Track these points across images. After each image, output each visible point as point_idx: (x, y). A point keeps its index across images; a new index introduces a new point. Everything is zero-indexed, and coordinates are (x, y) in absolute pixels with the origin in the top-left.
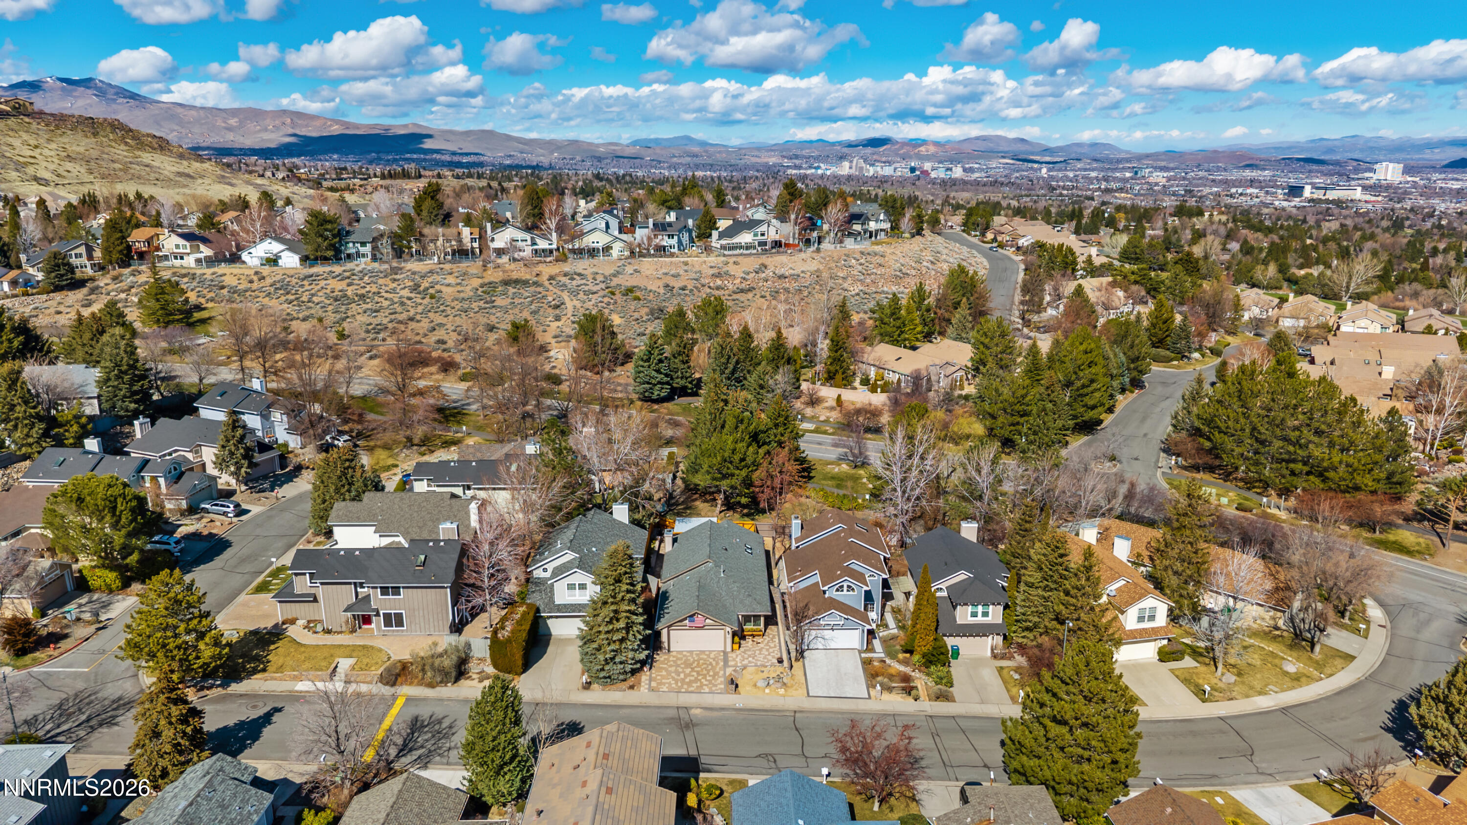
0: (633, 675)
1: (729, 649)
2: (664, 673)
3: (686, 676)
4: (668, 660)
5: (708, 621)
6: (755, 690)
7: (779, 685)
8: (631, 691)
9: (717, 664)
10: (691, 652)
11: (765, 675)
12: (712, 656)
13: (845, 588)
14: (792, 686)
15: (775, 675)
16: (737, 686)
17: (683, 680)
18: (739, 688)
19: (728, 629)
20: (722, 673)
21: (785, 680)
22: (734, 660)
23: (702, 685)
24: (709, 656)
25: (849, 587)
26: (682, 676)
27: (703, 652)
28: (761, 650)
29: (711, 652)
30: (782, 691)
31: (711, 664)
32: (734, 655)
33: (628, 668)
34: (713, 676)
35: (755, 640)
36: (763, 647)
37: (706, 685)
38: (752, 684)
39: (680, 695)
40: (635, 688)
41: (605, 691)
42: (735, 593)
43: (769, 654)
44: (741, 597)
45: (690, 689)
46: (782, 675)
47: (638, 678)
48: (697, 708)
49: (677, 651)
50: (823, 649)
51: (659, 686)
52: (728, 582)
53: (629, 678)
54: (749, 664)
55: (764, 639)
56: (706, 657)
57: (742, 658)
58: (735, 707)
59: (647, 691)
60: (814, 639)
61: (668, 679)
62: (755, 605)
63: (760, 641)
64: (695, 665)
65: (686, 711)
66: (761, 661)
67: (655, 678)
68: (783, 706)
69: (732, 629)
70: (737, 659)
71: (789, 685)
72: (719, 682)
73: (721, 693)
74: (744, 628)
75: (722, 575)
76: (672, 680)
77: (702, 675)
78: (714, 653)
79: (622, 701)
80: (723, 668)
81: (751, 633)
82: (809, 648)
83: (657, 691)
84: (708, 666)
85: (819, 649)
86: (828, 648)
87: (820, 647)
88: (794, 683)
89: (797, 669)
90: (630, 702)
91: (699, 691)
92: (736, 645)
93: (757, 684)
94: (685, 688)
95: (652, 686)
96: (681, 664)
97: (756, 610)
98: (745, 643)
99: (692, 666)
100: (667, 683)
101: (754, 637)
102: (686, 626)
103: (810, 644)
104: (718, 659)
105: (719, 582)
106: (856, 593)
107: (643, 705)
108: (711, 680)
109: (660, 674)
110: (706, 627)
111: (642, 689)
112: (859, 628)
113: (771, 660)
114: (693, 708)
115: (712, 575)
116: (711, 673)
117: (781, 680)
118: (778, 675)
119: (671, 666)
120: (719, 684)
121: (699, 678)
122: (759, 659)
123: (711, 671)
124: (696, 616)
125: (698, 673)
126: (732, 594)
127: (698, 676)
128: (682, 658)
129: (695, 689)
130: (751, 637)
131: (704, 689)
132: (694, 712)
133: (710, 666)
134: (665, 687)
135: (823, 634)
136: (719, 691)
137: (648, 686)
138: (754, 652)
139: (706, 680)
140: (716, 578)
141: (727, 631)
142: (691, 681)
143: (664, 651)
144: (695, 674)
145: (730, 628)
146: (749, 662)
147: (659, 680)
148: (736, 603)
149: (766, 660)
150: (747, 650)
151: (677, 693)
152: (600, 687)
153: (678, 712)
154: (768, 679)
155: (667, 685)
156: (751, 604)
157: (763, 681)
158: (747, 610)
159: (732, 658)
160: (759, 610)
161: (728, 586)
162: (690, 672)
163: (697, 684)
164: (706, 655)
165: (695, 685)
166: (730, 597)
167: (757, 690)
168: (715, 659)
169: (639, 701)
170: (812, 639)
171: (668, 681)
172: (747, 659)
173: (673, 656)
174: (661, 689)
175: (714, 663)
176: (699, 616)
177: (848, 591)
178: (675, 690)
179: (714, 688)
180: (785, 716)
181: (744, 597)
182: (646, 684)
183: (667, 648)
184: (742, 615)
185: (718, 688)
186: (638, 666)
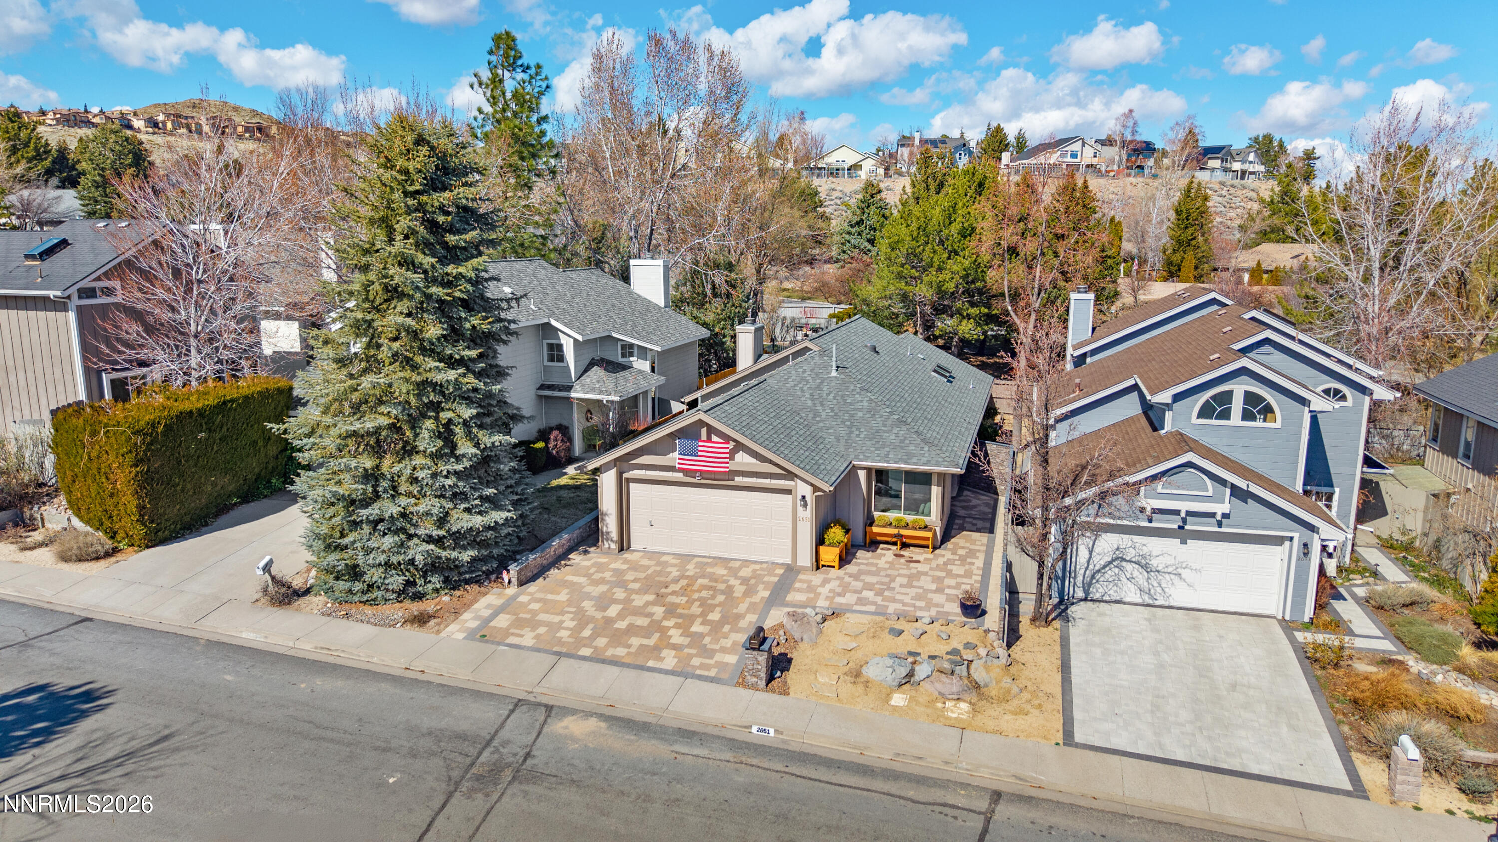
0: (451, 585)
1: (806, 559)
3: (627, 612)
4: (601, 568)
5: (742, 458)
6: (847, 688)
7: (953, 685)
8: (414, 633)
9: (750, 592)
10: (686, 558)
11: (904, 644)
12: (745, 572)
13: (1237, 405)
14: (1005, 698)
15: (942, 649)
16: (783, 664)
17: (609, 621)
18: (793, 675)
19: (804, 489)
20: (750, 619)
21: (979, 673)
23: (657, 649)
25: (1251, 399)
26: (613, 611)
27: (724, 561)
28: (914, 577)
29: (746, 562)
30: (960, 710)
31: (729, 591)
32: (817, 578)
33: (419, 551)
35: (906, 552)
36: (926, 574)
37: (674, 647)
38: (846, 669)
39: (565, 663)
40: (433, 623)
41: (326, 619)
42: (860, 414)
43: (940, 591)
44: (877, 423)
45: (609, 653)
46: (968, 655)
47: (468, 597)
48: (588, 714)
49: (649, 549)
50: (1140, 601)
51: (512, 631)
52: (847, 388)
53: (430, 587)
54: (856, 608)
55: (936, 557)
56: (725, 572)
57: (839, 590)
58: (741, 736)
59: (461, 636)
60: (1110, 563)
61: (562, 613)
62: (917, 446)
63: (921, 558)
64: (673, 588)
65: (542, 718)
66: (904, 604)
67: (524, 605)
68: (946, 763)
69: (816, 488)
70: (820, 590)
71: (993, 693)
72: (727, 643)
73: (712, 680)
74: (876, 514)
75: (834, 374)
76: (572, 620)
77: (680, 616)
78: (758, 567)
79: (351, 654)
80: (762, 606)
81: (894, 531)
82: (1086, 592)
83: (493, 643)
84: (713, 597)
85: (1127, 600)
86: (1161, 602)
87: (1133, 596)
88: (1015, 690)
89: (1036, 649)
90: (375, 660)
91: (639, 662)
92: (830, 554)
93: (864, 670)
94: (596, 648)
95: (492, 624)
96: (635, 581)
97: (914, 460)
98: (870, 554)
99: (663, 591)
100: (548, 624)
101: (905, 545)
102: (671, 468)
103: (1093, 577)
104: (753, 582)
105: (819, 387)
106: (1278, 425)
107: (409, 674)
108: (702, 636)
109: (550, 597)
110: (737, 479)
111: (453, 627)
112: (1291, 539)
113: (937, 605)
114: (573, 712)
115: (805, 372)
116: (715, 616)
117: (961, 670)
118: (955, 652)
119: (602, 581)
120: (723, 650)
121: (666, 623)
122: (898, 597)
123: (718, 609)
124: (704, 436)
125: (671, 611)
126: (852, 416)
127: (664, 618)
128: (648, 567)
129: (629, 654)
130: (895, 543)
131: (662, 659)
132: (566, 728)
133: (720, 598)
134: (532, 635)
135: (1145, 550)
136: (712, 673)
137: (474, 624)
138: (887, 580)
139: (686, 633)
140: (814, 380)
141: (800, 497)
142: (632, 630)
143: (606, 546)
144: (659, 611)
145: (812, 485)
146: (861, 601)
147: (530, 611)
148: (858, 436)
149: (922, 604)
150: (869, 573)
151: (552, 659)
152: (329, 605)
153: (509, 716)
154: (910, 660)
155: (542, 630)
156: (902, 441)
157: (890, 662)
158: (887, 455)
159: (805, 586)
160: (924, 459)
161: (843, 397)
162: (648, 604)
163: (645, 642)
164: (730, 569)
165: (635, 642)
166: (843, 422)
167: (860, 688)
168: (745, 581)
169: (404, 663)
170: (1102, 563)
171: (557, 619)
172: (856, 596)
173: (626, 561)
174: (512, 640)
175: (739, 590)
176: (714, 438)
177: (1247, 415)
178: (555, 649)
179: (696, 662)
180: (945, 805)
181: (885, 425)
182: (476, 618)
183: (616, 536)
184: (868, 469)
185: (712, 662)
186: (470, 555)
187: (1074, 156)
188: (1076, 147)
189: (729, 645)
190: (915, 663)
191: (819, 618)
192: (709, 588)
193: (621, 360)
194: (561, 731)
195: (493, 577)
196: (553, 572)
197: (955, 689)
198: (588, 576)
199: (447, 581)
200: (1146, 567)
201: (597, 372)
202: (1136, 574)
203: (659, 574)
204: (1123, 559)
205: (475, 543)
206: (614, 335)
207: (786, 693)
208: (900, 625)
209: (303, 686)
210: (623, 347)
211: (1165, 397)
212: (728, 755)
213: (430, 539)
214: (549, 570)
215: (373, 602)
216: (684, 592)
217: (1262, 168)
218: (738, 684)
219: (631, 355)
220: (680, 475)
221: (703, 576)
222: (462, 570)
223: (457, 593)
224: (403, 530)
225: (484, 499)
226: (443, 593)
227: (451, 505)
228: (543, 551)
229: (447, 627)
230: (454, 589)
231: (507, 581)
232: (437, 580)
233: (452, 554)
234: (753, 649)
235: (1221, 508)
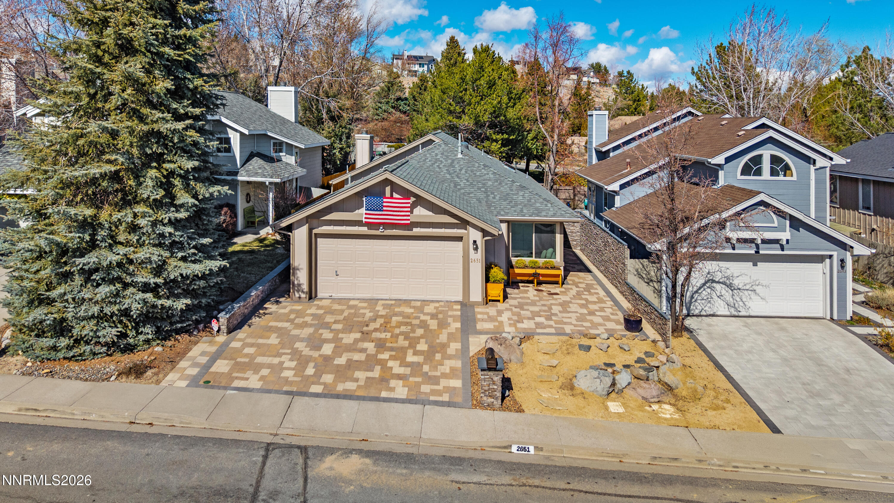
0: (163, 335)
1: (476, 295)
2: (274, 340)
3: (339, 349)
4: (299, 314)
5: (421, 212)
6: (569, 401)
7: (651, 390)
8: (132, 385)
9: (443, 325)
10: (372, 302)
11: (597, 357)
13: (767, 165)
14: (696, 397)
15: (630, 359)
16: (507, 384)
17: (327, 359)
18: (517, 393)
19: (475, 235)
20: (454, 347)
21: (669, 379)
22: (491, 319)
23: (384, 380)
24: (421, 310)
25: (775, 160)
26: (327, 349)
27: (407, 302)
28: (564, 305)
29: (425, 302)
31: (424, 325)
32: (491, 310)
34: (429, 356)
35: (543, 287)
36: (571, 302)
37: (399, 377)
38: (559, 383)
39: (300, 401)
40: (149, 373)
41: (27, 378)
42: (490, 183)
43: (592, 313)
44: (505, 189)
45: (340, 387)
46: (654, 362)
47: (180, 347)
48: (348, 452)
49: (334, 295)
50: (728, 313)
51: (235, 375)
52: (473, 166)
53: (142, 337)
54: (539, 331)
55: (567, 289)
56: (412, 310)
57: (515, 318)
58: (504, 457)
59: (183, 384)
60: (704, 284)
61: (279, 355)
62: (541, 203)
63: (557, 290)
64: (377, 325)
65: (301, 461)
66: (575, 326)
67: (238, 351)
68: (700, 461)
69: (485, 234)
70: (499, 319)
71: (684, 393)
72: (446, 368)
73: (448, 404)
74: (514, 260)
75: (460, 156)
76: (291, 360)
77: (392, 349)
78: (437, 305)
79: (64, 412)
80: (459, 335)
81: (532, 271)
82: (688, 309)
83: (219, 388)
84: (413, 331)
85: (719, 313)
86: (743, 313)
87: (723, 310)
88: (700, 389)
89: (689, 354)
90: (93, 417)
91: (373, 393)
92: (496, 290)
93: (575, 382)
94: (325, 384)
95: (213, 369)
96: (335, 322)
97: (544, 213)
98: (516, 291)
99: (365, 329)
100: (269, 366)
101: (540, 283)
102: (359, 223)
103: (692, 297)
104: (440, 316)
105: (452, 165)
106: (794, 178)
107: (134, 428)
108: (419, 365)
109: (261, 341)
110: (415, 230)
111: (171, 376)
112: (832, 256)
113: (600, 325)
114: (332, 451)
115: (437, 155)
116: (422, 346)
117: (653, 375)
118: (639, 360)
119: (305, 325)
120: (445, 376)
121: (381, 356)
122: (565, 320)
123: (422, 341)
124: (388, 194)
125: (381, 345)
127: (378, 352)
128: (343, 311)
129: (359, 387)
130: (531, 282)
131: (393, 389)
132: (331, 469)
133: (420, 332)
134: (257, 377)
135: (729, 273)
136: (446, 398)
137: (194, 371)
138: (546, 308)
139: (404, 364)
140: (446, 161)
141: (471, 242)
142: (351, 365)
143: (297, 295)
144: (370, 346)
145: (483, 230)
146: (538, 325)
147: (247, 355)
148: (494, 198)
149: (588, 324)
150: (527, 304)
151: (287, 398)
152: (29, 364)
153: (264, 463)
154: (610, 370)
155: (265, 372)
156: (529, 201)
157: (595, 373)
158: (522, 211)
159: (486, 317)
160: (551, 213)
161: (472, 171)
162: (356, 341)
163: (370, 374)
164: (414, 307)
165: (361, 375)
166: (479, 189)
167: (579, 401)
168: (433, 316)
169: (127, 416)
170: (698, 285)
171: (276, 361)
172: (532, 322)
173: (319, 307)
174: (237, 384)
175: (433, 324)
176: (395, 195)
177: (774, 172)
178: (285, 389)
179: (426, 388)
181: (512, 190)
182: (195, 365)
183: (305, 287)
184: (508, 222)
185: (440, 387)
186: (181, 304)
189: (448, 371)
190: (613, 373)
191: (517, 340)
192: (406, 324)
193: (273, 155)
194: (328, 473)
195: (201, 326)
196: (255, 320)
197: (655, 393)
198: (292, 321)
199: (159, 332)
200: (730, 286)
201: (256, 162)
202: (723, 292)
203: (355, 315)
204: (713, 281)
205: (187, 293)
206: (269, 134)
207: (520, 410)
208: (585, 342)
210: (275, 144)
211: (719, 160)
212: (506, 479)
213: (146, 288)
214: (250, 318)
215: (79, 358)
216: (385, 327)
217: (598, 81)
218: (475, 406)
219: (281, 151)
220: (365, 229)
221: (396, 315)
222: (174, 320)
223: (169, 343)
224: (119, 279)
225: (201, 248)
226: (155, 343)
227: (167, 254)
228: (245, 300)
229: (165, 376)
230: (165, 339)
231: (216, 328)
232: (148, 330)
233: (168, 303)
234: (490, 369)
235: (785, 236)
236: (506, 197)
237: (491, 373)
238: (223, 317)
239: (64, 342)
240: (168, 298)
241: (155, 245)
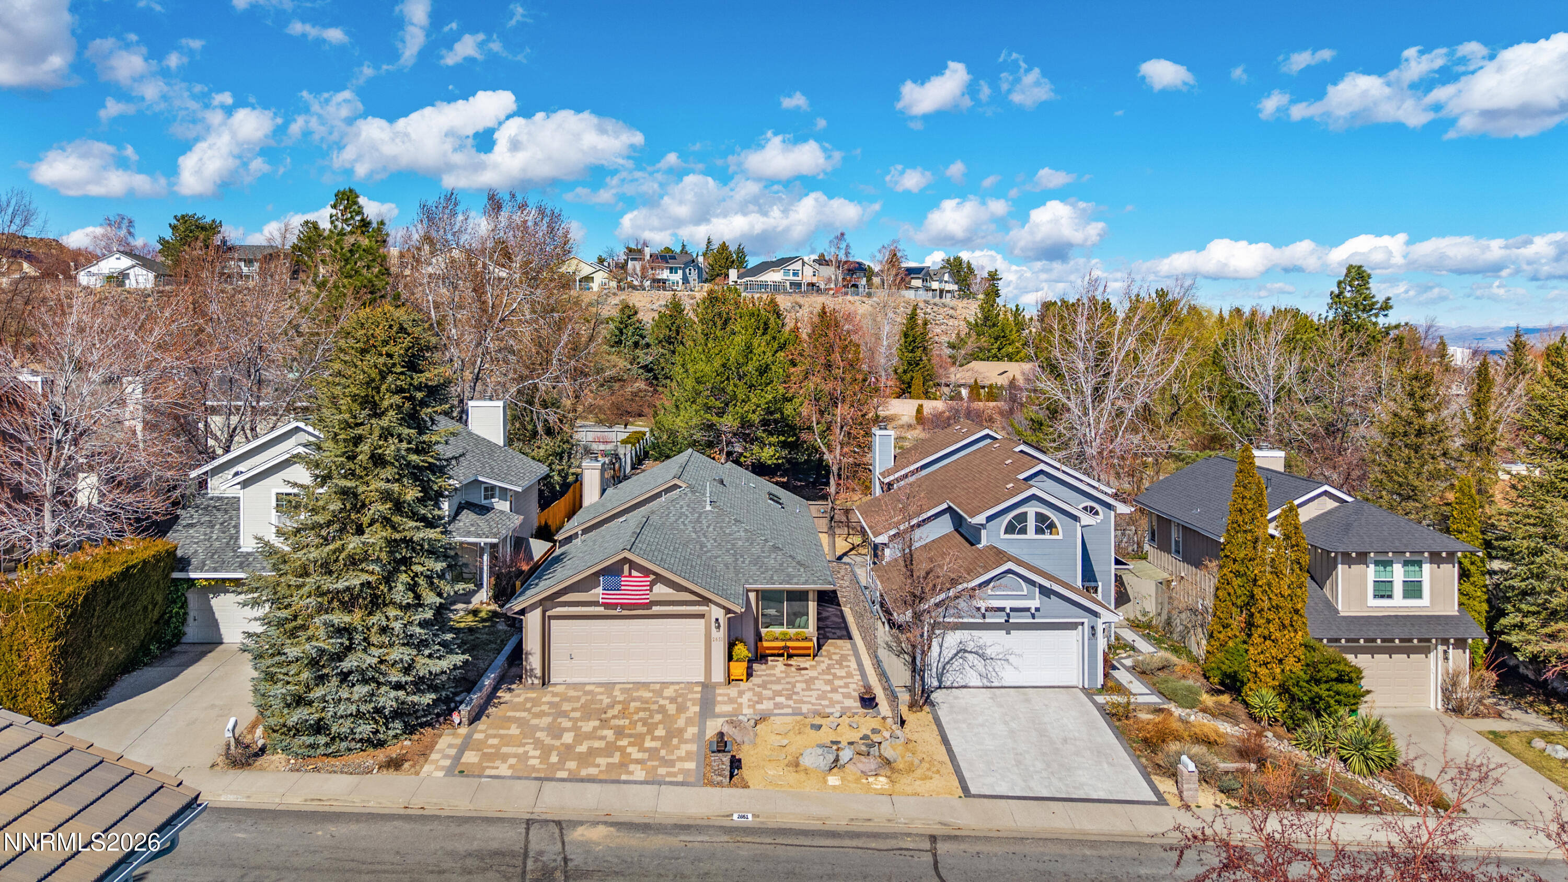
0: (410, 730)
1: (718, 675)
2: (514, 730)
3: (580, 737)
4: (536, 702)
5: (661, 590)
6: (792, 777)
7: (870, 764)
8: (390, 776)
9: (681, 709)
10: (609, 686)
11: (825, 735)
12: (670, 692)
13: (1031, 523)
14: (911, 769)
15: (855, 736)
16: (736, 764)
17: (569, 748)
18: (746, 772)
19: (717, 613)
20: (692, 731)
21: (888, 752)
22: (731, 701)
23: (623, 765)
24: (659, 693)
25: (1041, 518)
26: (568, 738)
27: (646, 685)
28: (809, 682)
29: (665, 685)
30: (881, 782)
31: (662, 710)
32: (733, 691)
33: (388, 699)
34: (666, 741)
35: (794, 661)
36: (817, 678)
37: (637, 762)
38: (786, 761)
39: (548, 786)
40: (406, 765)
41: (296, 774)
42: (740, 543)
43: (834, 690)
45: (584, 773)
46: (877, 738)
47: (426, 740)
48: (595, 823)
49: (569, 680)
50: (980, 684)
51: (485, 764)
52: (723, 521)
53: (391, 733)
54: (776, 711)
55: (819, 663)
56: (651, 695)
57: (756, 699)
58: (726, 823)
59: (441, 774)
60: (956, 655)
61: (524, 745)
62: (794, 568)
63: (807, 665)
64: (615, 711)
65: (557, 831)
66: (813, 704)
67: (483, 742)
68: (889, 820)
69: (728, 611)
70: (739, 700)
71: (901, 766)
72: (682, 752)
73: (682, 784)
74: (763, 631)
75: (708, 507)
76: (534, 749)
77: (630, 736)
78: (677, 687)
79: (345, 801)
80: (697, 719)
81: (782, 644)
82: (940, 681)
83: (474, 776)
84: (652, 717)
85: (971, 684)
86: (996, 684)
87: (975, 681)
88: (916, 762)
89: (920, 729)
90: (371, 804)
91: (614, 777)
92: (739, 669)
93: (801, 760)
94: (569, 770)
95: (463, 760)
96: (573, 710)
97: (795, 580)
98: (764, 667)
99: (603, 716)
100: (515, 755)
101: (790, 656)
102: (596, 604)
103: (944, 668)
104: (680, 700)
105: (698, 520)
106: (1060, 537)
107: (409, 812)
108: (657, 750)
109: (502, 732)
110: (654, 608)
111: (427, 768)
112: (1083, 624)
113: (838, 702)
114: (581, 823)
115: (681, 507)
116: (660, 732)
117: (874, 751)
118: (866, 737)
119: (542, 714)
120: (680, 759)
121: (620, 743)
122: (805, 699)
123: (661, 726)
124: (626, 572)
125: (620, 732)
126: (733, 545)
127: (617, 739)
128: (579, 698)
129: (600, 772)
130: (782, 655)
131: (632, 773)
132: (583, 835)
133: (658, 717)
134: (505, 766)
135: (981, 642)
136: (680, 778)
137: (447, 763)
138: (789, 686)
139: (642, 749)
140: (692, 514)
141: (713, 620)
142: (592, 752)
143: (530, 682)
144: (609, 734)
145: (724, 608)
146: (777, 706)
147: (492, 746)
148: (743, 562)
149: (826, 703)
150: (772, 682)
151: (537, 783)
152: (292, 761)
153: (527, 833)
154: (835, 747)
155: (512, 761)
156: (781, 564)
157: (820, 751)
158: (772, 578)
159: (726, 698)
160: (803, 580)
161: (721, 528)
162: (595, 729)
163: (610, 760)
164: (653, 691)
165: (602, 761)
166: (727, 551)
167: (802, 776)
168: (673, 700)
169: (402, 802)
170: (950, 655)
171: (521, 750)
172: (772, 702)
173: (555, 695)
174: (488, 772)
175: (672, 709)
176: (634, 573)
177: (1039, 531)
178: (534, 775)
179: (662, 771)
180: (901, 849)
181: (763, 552)
182: (446, 757)
183: (538, 672)
184: (757, 591)
185: (675, 770)
186: (428, 698)
187: (795, 274)
188: (797, 266)
189: (683, 754)
190: (838, 750)
191: (752, 722)
192: (644, 710)
193: (484, 502)
194: (581, 838)
195: (442, 719)
196: (491, 710)
197: (873, 767)
198: (528, 710)
199: (406, 727)
200: (982, 656)
201: (467, 517)
202: (976, 662)
203: (593, 701)
204: (966, 651)
205: (433, 688)
206: (480, 479)
207: (746, 786)
208: (818, 721)
209: (320, 833)
210: (486, 489)
211: (980, 519)
212: (725, 838)
214: (486, 709)
215: (335, 755)
216: (623, 714)
217: (956, 287)
218: (706, 785)
219: (493, 496)
220: (602, 609)
221: (634, 700)
222: (419, 714)
223: (415, 737)
225: (441, 644)
226: (403, 738)
228: (480, 690)
229: (422, 767)
230: (411, 733)
231: (457, 721)
232: (398, 725)
233: (415, 698)
234: (719, 751)
235: (1033, 604)
236: (756, 561)
237: (720, 755)
238: (464, 709)
239: (322, 740)
240: (415, 694)
241: (404, 645)
